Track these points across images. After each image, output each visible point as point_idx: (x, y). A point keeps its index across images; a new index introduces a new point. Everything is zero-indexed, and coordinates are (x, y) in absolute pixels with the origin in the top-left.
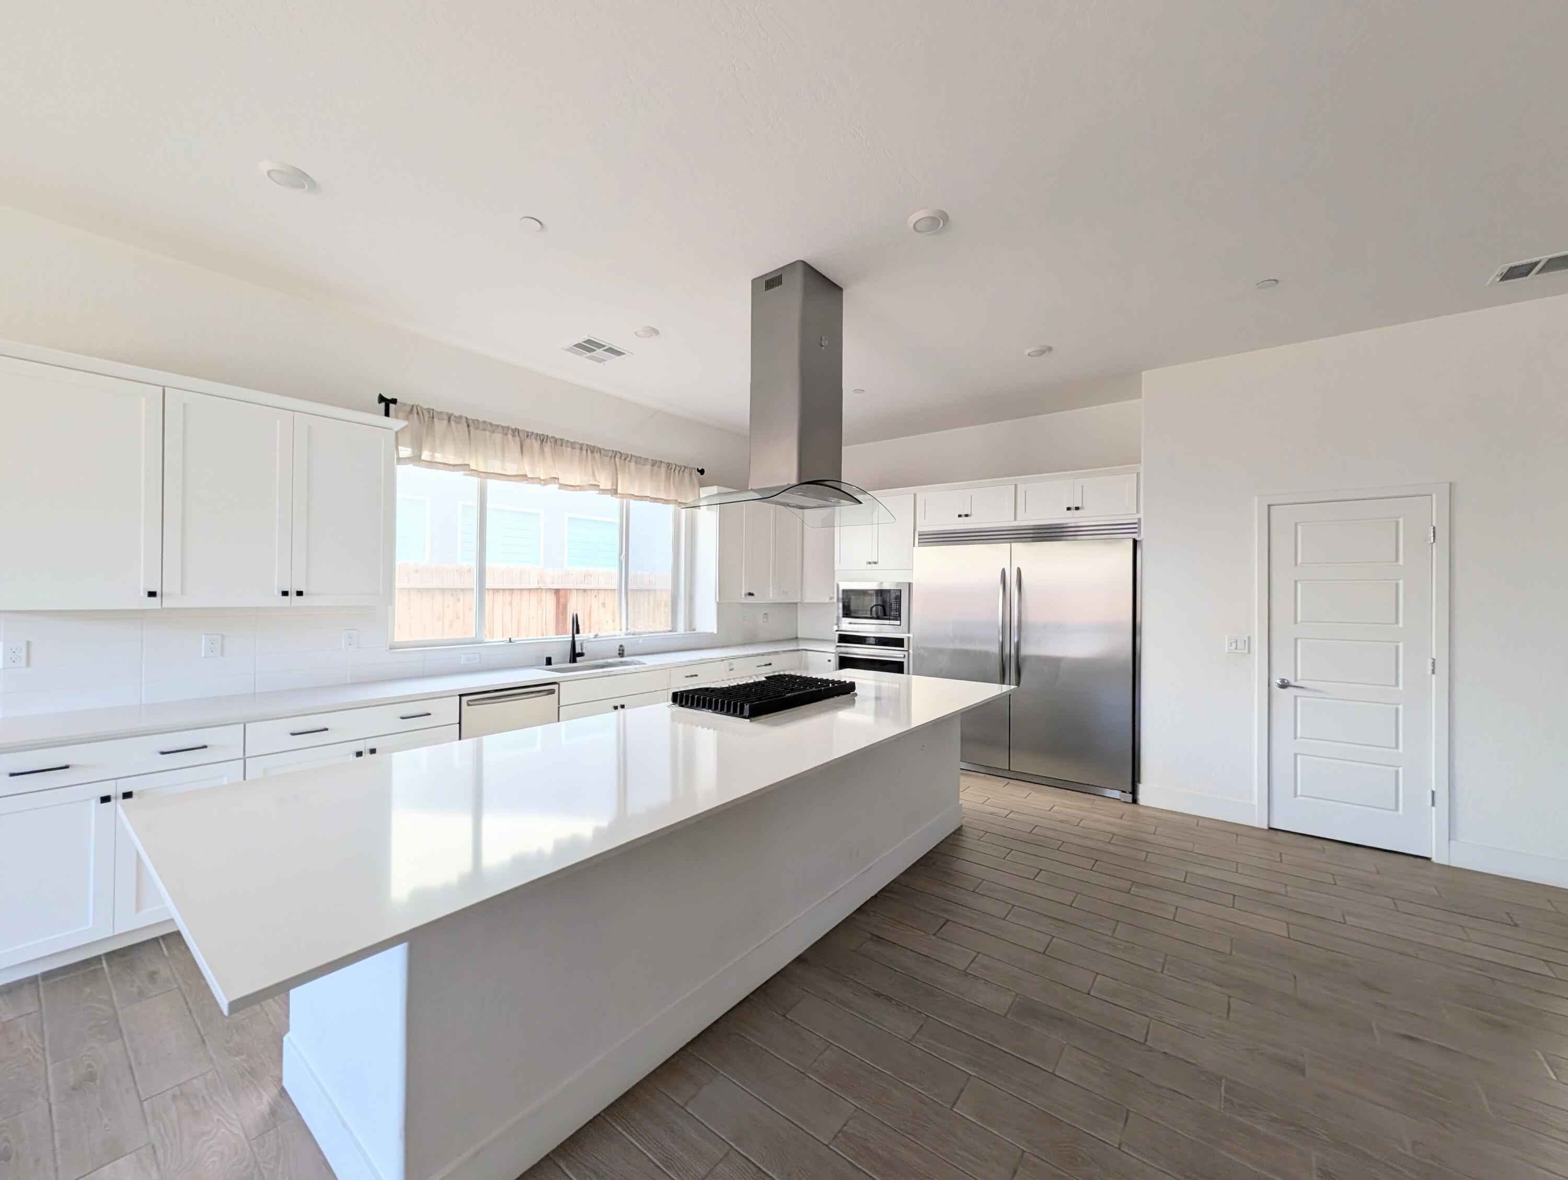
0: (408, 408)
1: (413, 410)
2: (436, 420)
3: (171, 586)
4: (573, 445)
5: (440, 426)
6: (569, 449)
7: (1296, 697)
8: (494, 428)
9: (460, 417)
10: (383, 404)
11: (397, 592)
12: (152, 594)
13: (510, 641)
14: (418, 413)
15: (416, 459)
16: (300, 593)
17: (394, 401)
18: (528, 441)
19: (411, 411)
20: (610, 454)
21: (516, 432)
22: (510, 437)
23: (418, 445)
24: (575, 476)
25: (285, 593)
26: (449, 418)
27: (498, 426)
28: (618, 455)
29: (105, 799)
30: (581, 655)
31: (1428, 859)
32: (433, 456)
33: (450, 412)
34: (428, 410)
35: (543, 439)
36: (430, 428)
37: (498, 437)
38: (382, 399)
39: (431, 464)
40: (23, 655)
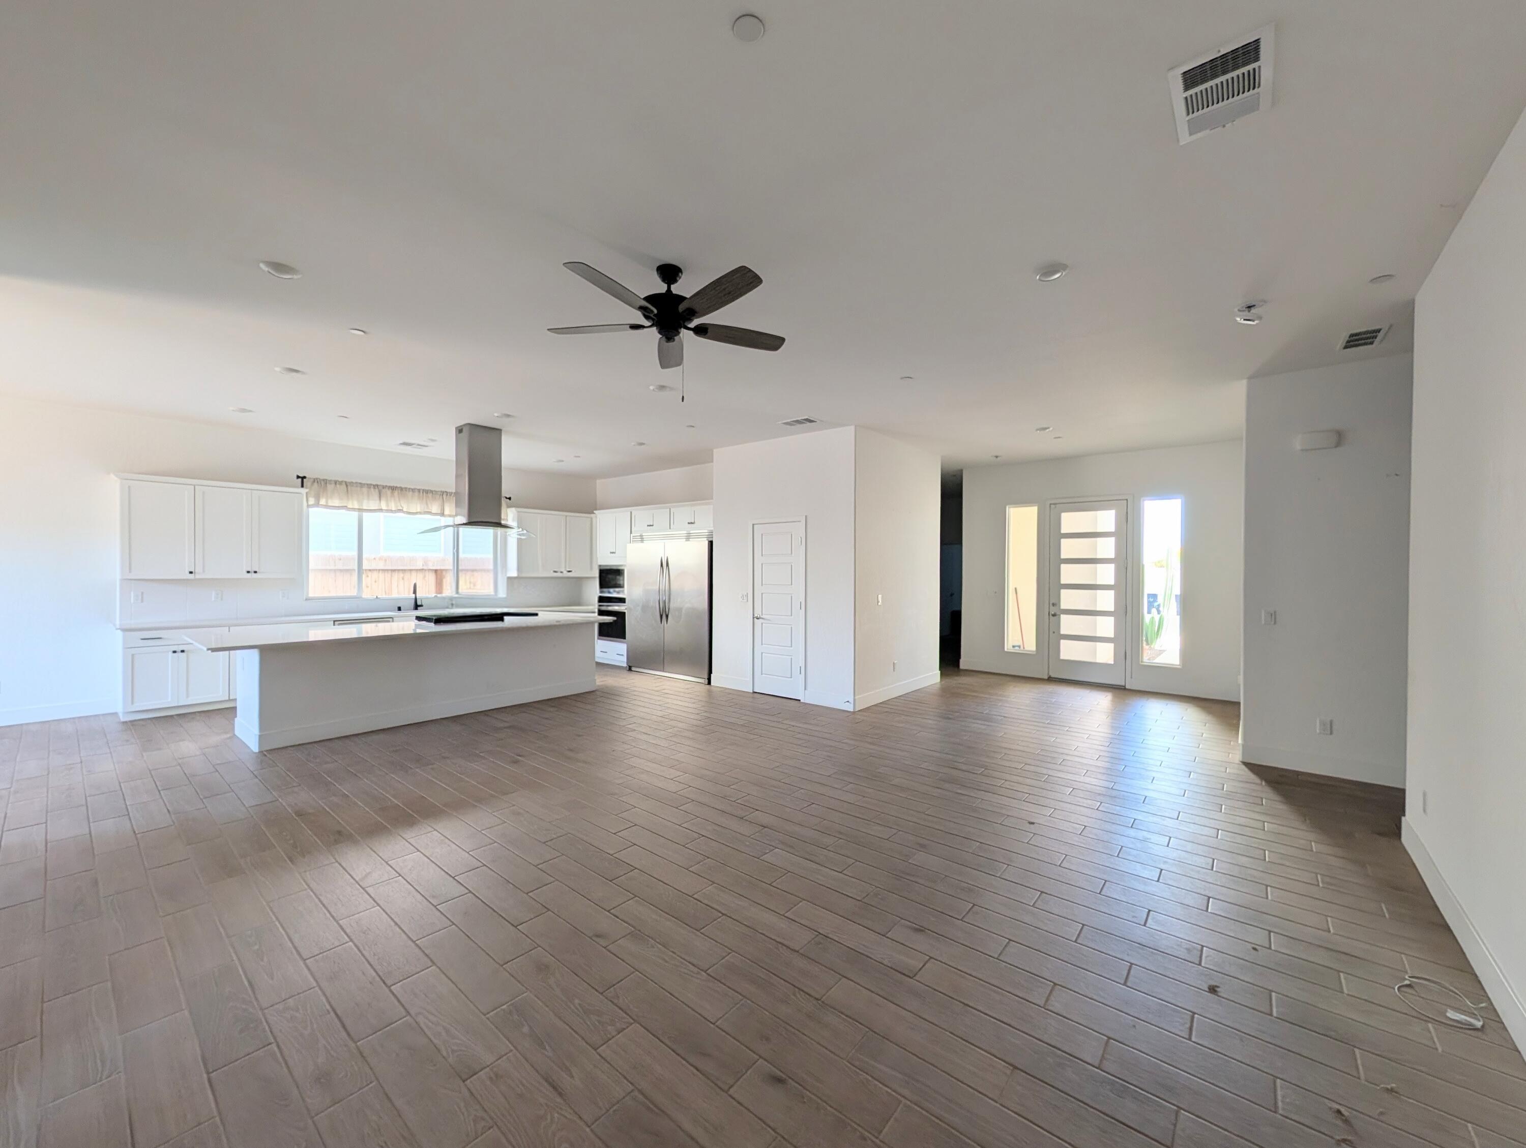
0: (312, 480)
1: (315, 480)
2: (328, 484)
3: (198, 569)
4: (413, 490)
5: (330, 487)
6: (411, 493)
7: (762, 624)
8: (362, 485)
9: (342, 481)
10: (300, 480)
11: (310, 571)
12: (191, 573)
13: (377, 597)
14: (318, 482)
15: (317, 504)
16: (255, 572)
17: (305, 477)
18: (384, 490)
19: (314, 481)
20: (439, 493)
21: (376, 486)
22: (372, 489)
23: (318, 498)
24: (417, 506)
25: (248, 572)
26: (336, 482)
27: (364, 484)
28: (445, 494)
29: (174, 652)
30: (421, 606)
31: (800, 700)
32: (327, 502)
33: (336, 479)
34: (324, 480)
35: (393, 489)
36: (325, 489)
37: (365, 490)
38: (298, 477)
39: (327, 506)
40: (140, 598)
